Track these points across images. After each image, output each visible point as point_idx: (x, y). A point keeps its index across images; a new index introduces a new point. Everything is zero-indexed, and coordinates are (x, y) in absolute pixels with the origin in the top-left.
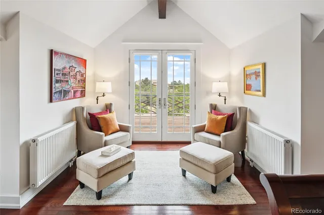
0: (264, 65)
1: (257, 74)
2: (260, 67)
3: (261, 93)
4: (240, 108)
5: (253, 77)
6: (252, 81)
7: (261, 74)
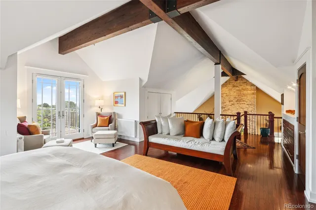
0: (125, 93)
1: (122, 97)
2: (124, 93)
3: (123, 105)
4: (114, 113)
5: (120, 97)
6: (119, 100)
7: (124, 97)
